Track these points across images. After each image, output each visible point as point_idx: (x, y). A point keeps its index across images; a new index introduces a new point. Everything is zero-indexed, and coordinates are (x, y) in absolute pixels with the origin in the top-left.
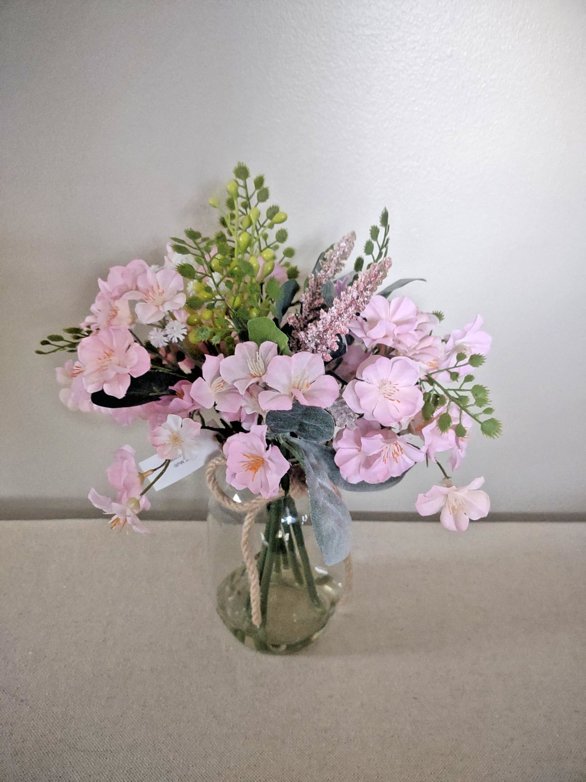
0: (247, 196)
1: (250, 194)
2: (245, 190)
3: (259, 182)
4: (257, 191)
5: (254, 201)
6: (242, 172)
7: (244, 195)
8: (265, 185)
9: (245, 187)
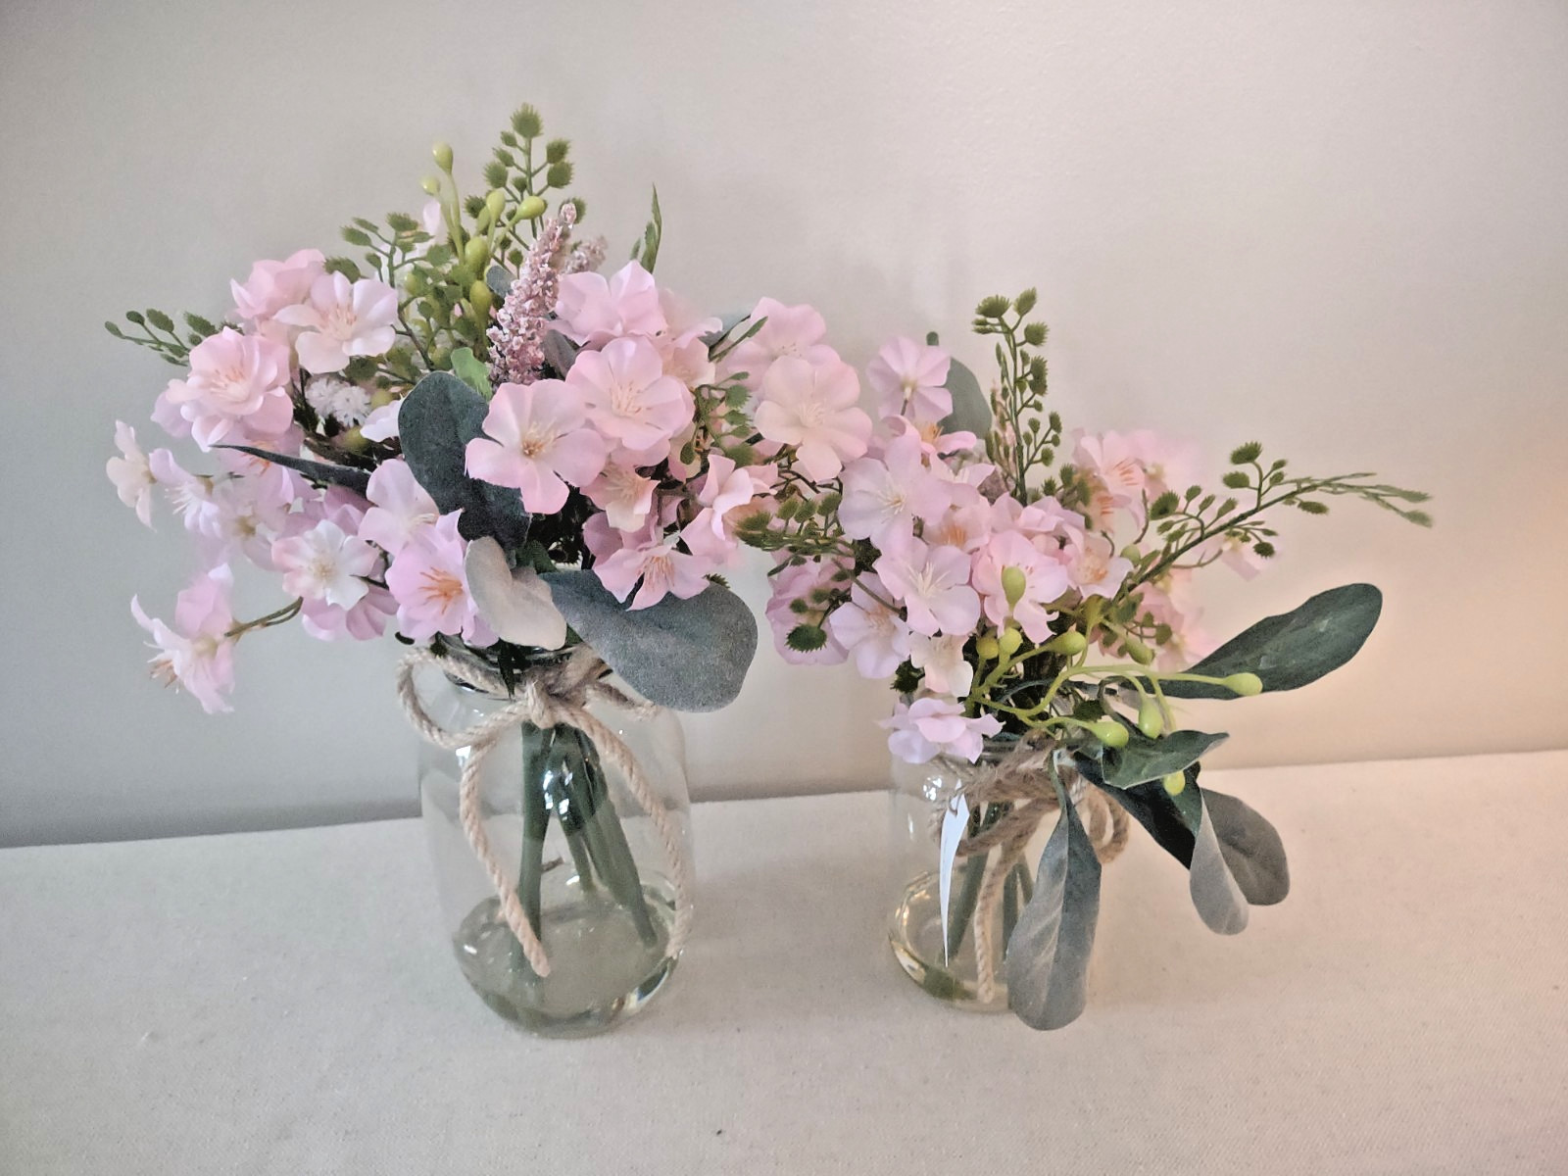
0: (529, 167)
1: (534, 167)
2: (527, 157)
3: (557, 152)
4: (549, 166)
5: (539, 181)
6: (528, 124)
7: (524, 166)
8: (568, 159)
9: (528, 152)
